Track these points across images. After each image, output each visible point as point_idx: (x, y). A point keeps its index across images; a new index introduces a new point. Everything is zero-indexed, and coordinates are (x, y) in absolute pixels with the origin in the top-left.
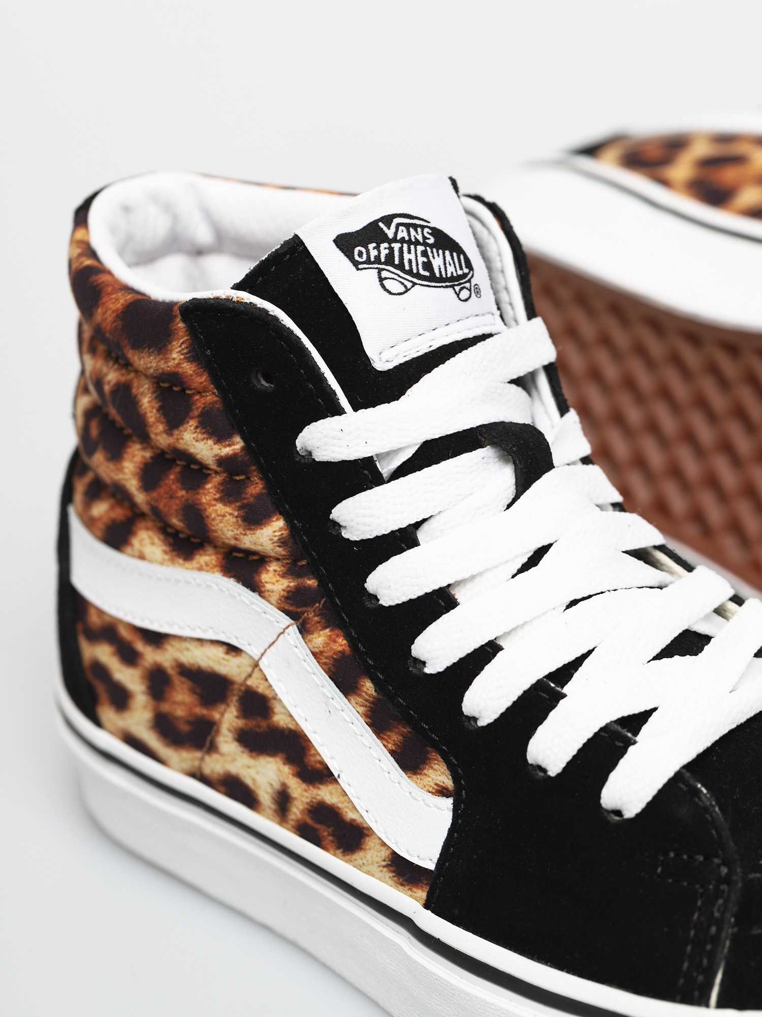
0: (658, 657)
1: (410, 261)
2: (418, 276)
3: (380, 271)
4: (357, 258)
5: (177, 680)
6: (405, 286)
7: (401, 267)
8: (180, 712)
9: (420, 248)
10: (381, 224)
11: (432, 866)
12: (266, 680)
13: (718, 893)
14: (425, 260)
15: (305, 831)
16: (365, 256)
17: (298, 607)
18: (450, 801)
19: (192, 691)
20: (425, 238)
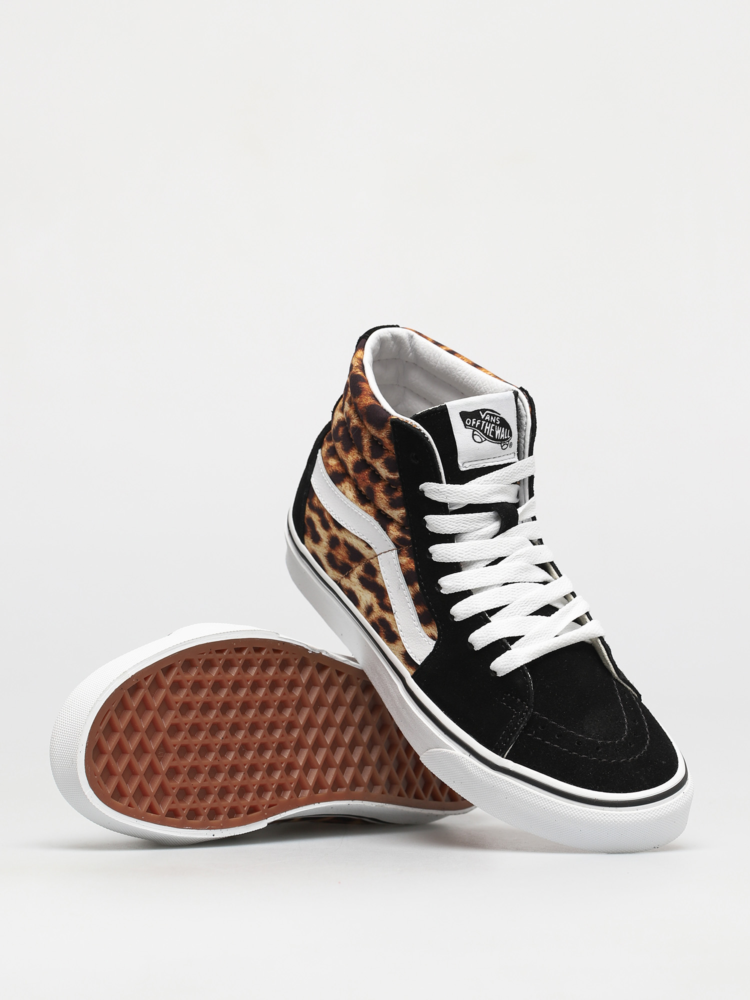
0: (532, 614)
1: (487, 430)
2: (488, 437)
3: (474, 431)
4: (467, 423)
5: (342, 546)
6: (482, 440)
7: (483, 431)
8: (339, 557)
9: (493, 425)
10: (480, 412)
11: (419, 664)
12: (378, 564)
13: (522, 716)
14: (493, 430)
15: (373, 624)
16: (470, 423)
17: (400, 544)
18: (435, 642)
19: (347, 553)
20: (496, 421)
